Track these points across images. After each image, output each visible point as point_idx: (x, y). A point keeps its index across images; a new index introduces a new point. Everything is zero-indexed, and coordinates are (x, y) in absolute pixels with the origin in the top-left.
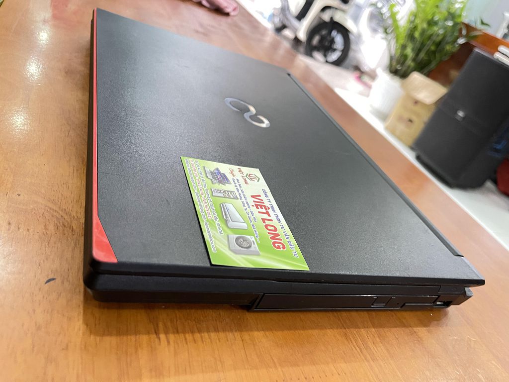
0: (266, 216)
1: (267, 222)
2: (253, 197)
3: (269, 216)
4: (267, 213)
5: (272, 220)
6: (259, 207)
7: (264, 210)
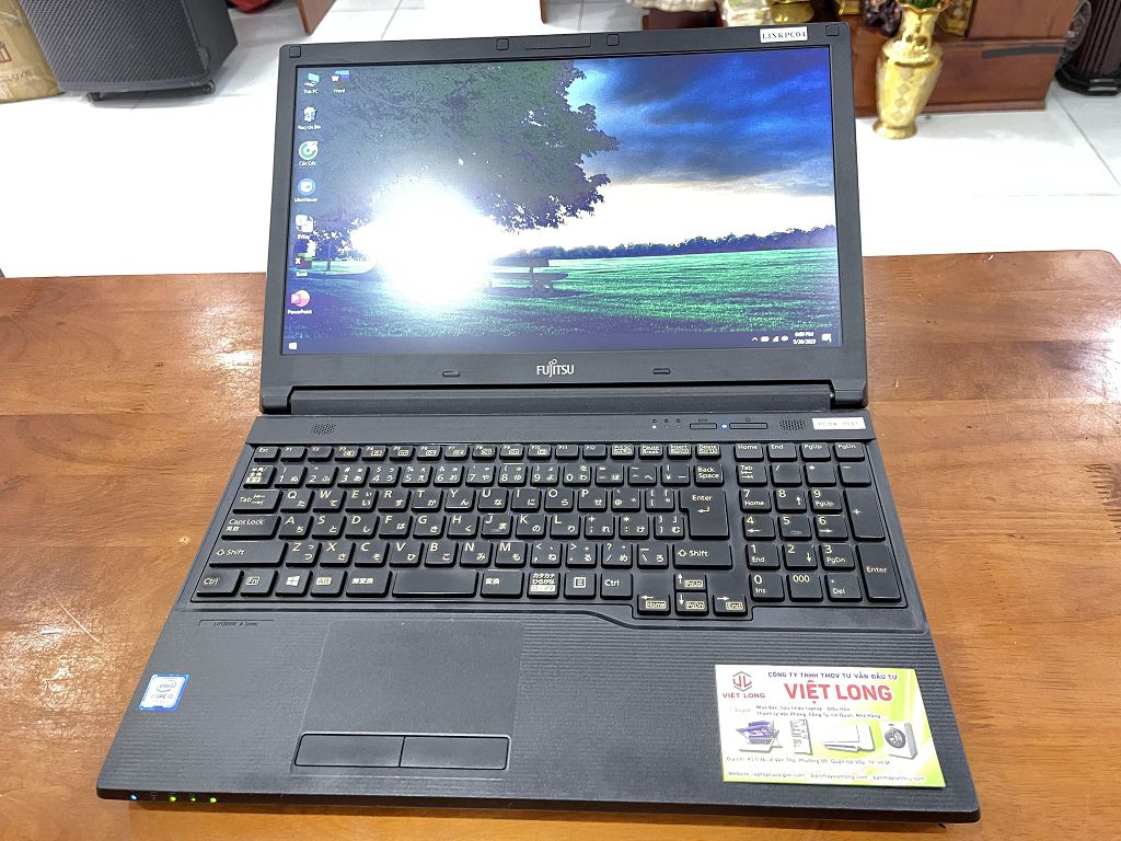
0: (832, 692)
1: (844, 692)
2: (793, 696)
3: (828, 686)
4: (825, 687)
5: (837, 687)
6: (813, 694)
7: (820, 691)
